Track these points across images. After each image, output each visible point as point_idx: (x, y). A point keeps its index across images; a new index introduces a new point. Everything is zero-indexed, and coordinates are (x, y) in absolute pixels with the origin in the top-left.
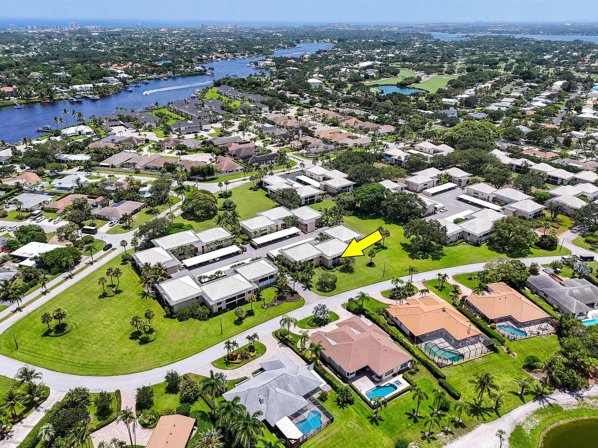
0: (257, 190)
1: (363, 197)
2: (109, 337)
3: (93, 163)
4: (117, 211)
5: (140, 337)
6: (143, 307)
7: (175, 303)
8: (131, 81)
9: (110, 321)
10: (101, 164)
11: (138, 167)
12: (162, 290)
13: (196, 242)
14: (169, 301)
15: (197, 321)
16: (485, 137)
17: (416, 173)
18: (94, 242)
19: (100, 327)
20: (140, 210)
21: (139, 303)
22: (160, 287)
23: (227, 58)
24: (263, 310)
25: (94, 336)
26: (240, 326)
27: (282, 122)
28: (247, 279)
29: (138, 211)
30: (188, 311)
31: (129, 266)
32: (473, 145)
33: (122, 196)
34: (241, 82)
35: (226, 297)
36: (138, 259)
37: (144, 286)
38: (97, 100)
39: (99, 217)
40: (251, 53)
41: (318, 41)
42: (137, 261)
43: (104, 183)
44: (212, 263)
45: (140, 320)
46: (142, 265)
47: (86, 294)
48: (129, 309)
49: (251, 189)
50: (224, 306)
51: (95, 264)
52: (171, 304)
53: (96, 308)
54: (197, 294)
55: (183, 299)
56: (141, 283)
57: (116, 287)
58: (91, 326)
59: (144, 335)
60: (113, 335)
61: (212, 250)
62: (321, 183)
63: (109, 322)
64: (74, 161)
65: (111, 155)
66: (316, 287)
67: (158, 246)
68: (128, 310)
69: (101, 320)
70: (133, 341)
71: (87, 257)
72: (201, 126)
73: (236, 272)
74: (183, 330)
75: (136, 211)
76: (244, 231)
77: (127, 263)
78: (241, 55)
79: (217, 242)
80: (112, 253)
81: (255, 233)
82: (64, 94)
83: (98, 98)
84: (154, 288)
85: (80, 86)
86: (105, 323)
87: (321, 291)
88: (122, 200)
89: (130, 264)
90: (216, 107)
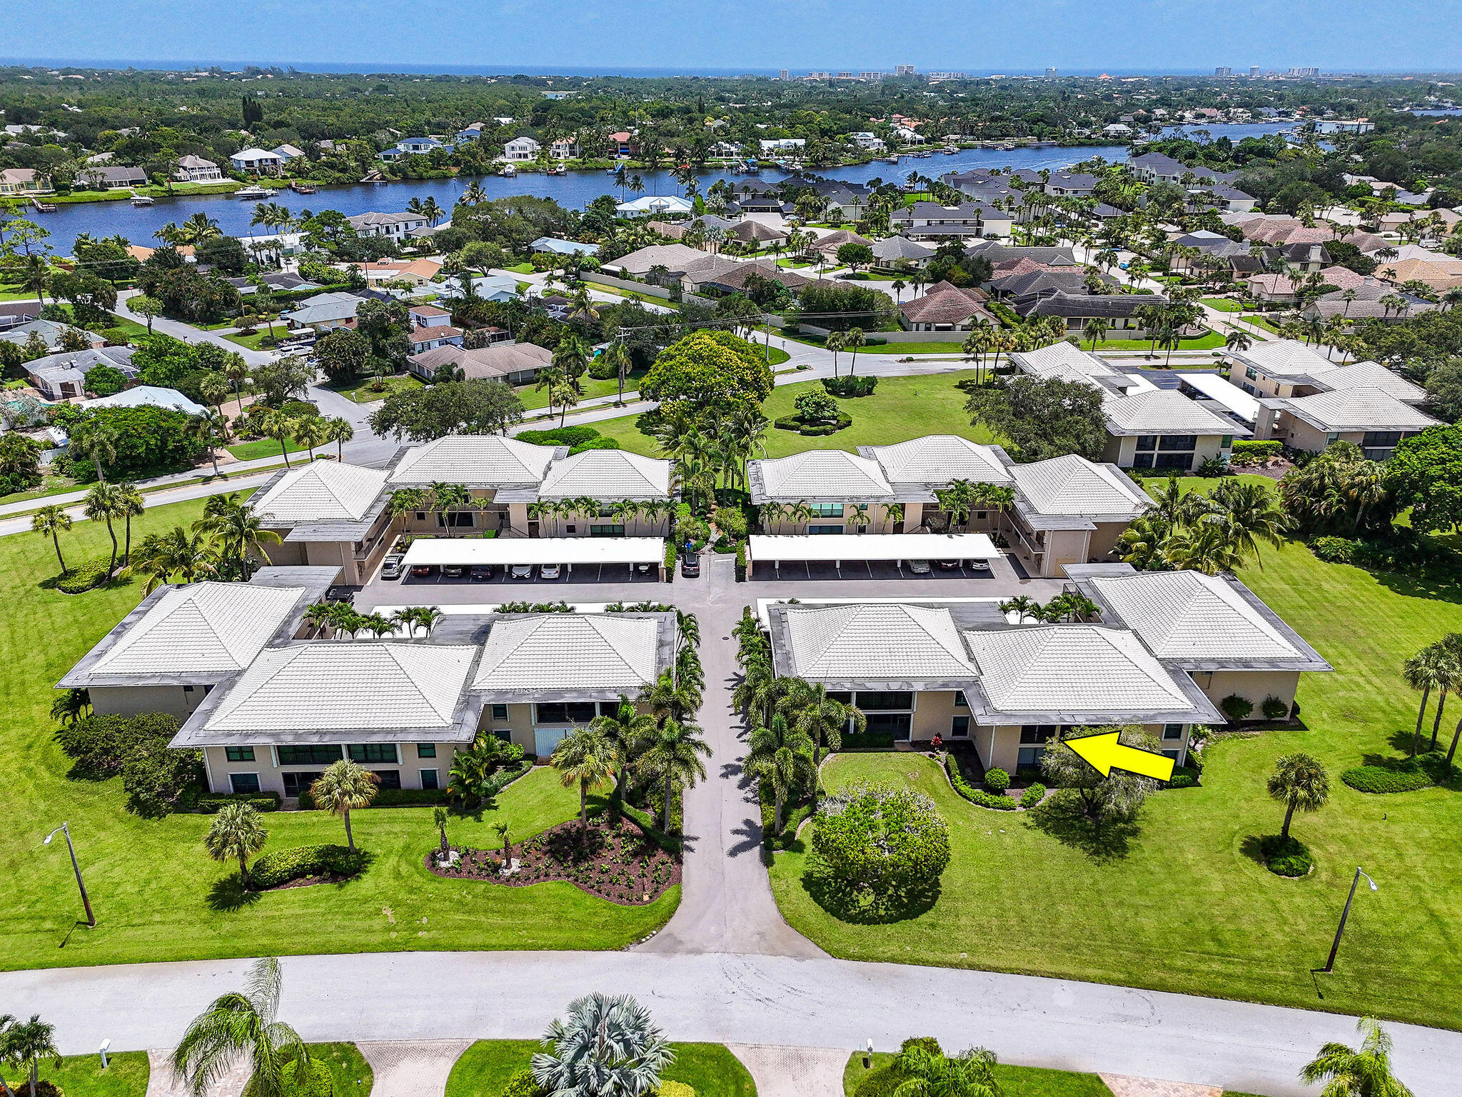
1: (1435, 470)
3: (585, 260)
4: (461, 360)
10: (604, 266)
22: (158, 598)
27: (1271, 233)
34: (1213, 149)
35: (276, 734)
40: (1313, 110)
49: (962, 386)
50: (267, 773)
51: (216, 483)
61: (571, 535)
62: (1265, 401)
71: (234, 460)
72: (980, 224)
73: (480, 638)
78: (1280, 114)
82: (735, 157)
83: (799, 167)
85: (776, 142)
90: (1075, 192)
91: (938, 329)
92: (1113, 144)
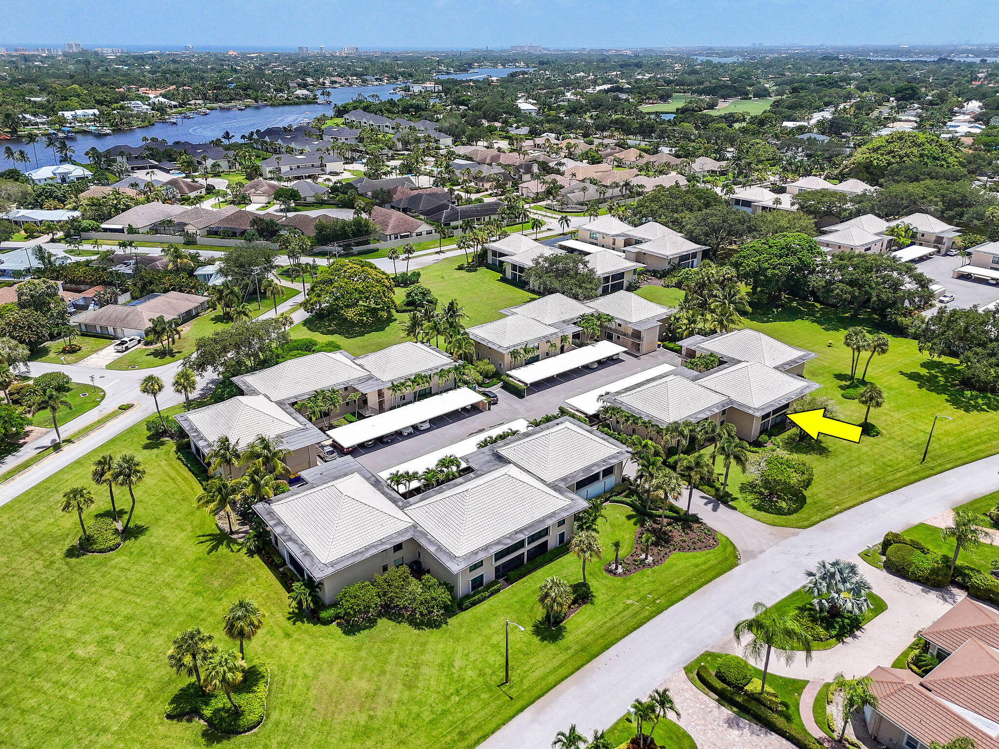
0: (476, 270)
1: (766, 265)
2: (91, 714)
3: (85, 223)
4: (138, 314)
5: (207, 712)
6: (216, 584)
7: (330, 571)
8: (174, 110)
9: (100, 643)
10: (104, 226)
11: (190, 229)
12: (280, 523)
13: (361, 380)
14: (305, 563)
15: (405, 631)
16: (945, 160)
17: (833, 228)
18: (69, 390)
19: (59, 668)
20: (197, 315)
21: (200, 570)
22: (271, 513)
23: (351, 85)
24: (618, 581)
25: (33, 710)
26: (562, 643)
28: (543, 481)
29: (193, 317)
30: (371, 595)
31: (167, 453)
32: (929, 174)
33: (151, 283)
34: (388, 106)
35: (498, 542)
36: (196, 431)
37: (215, 512)
38: (106, 135)
39: (88, 332)
40: (392, 76)
41: (504, 65)
42: (192, 435)
43: (108, 258)
44: (410, 435)
45: (208, 646)
46: (209, 445)
47: (26, 545)
48: (166, 592)
49: (460, 268)
50: (488, 573)
51: (66, 448)
52: (317, 575)
53: (53, 596)
54: (400, 533)
55: (353, 555)
56: (208, 502)
57: (126, 517)
58: (25, 667)
59: (221, 702)
60: (105, 703)
61: (404, 402)
62: (626, 249)
63: (92, 649)
64: (41, 222)
65: (128, 208)
66: (745, 499)
67: (254, 392)
68: (164, 599)
69: (68, 641)
70: (179, 728)
71: (44, 430)
72: (323, 165)
73: (502, 460)
74: (364, 669)
75: (189, 316)
76: (482, 351)
77: (163, 444)
78: (376, 79)
79: (418, 378)
80: (121, 417)
81: (514, 354)
82: (40, 126)
83: (108, 131)
84: (247, 516)
85: (73, 113)
86: (80, 652)
87: (766, 511)
88: (153, 291)
89: (171, 445)
90: (346, 139)
91: (402, 237)
92: (304, 103)
